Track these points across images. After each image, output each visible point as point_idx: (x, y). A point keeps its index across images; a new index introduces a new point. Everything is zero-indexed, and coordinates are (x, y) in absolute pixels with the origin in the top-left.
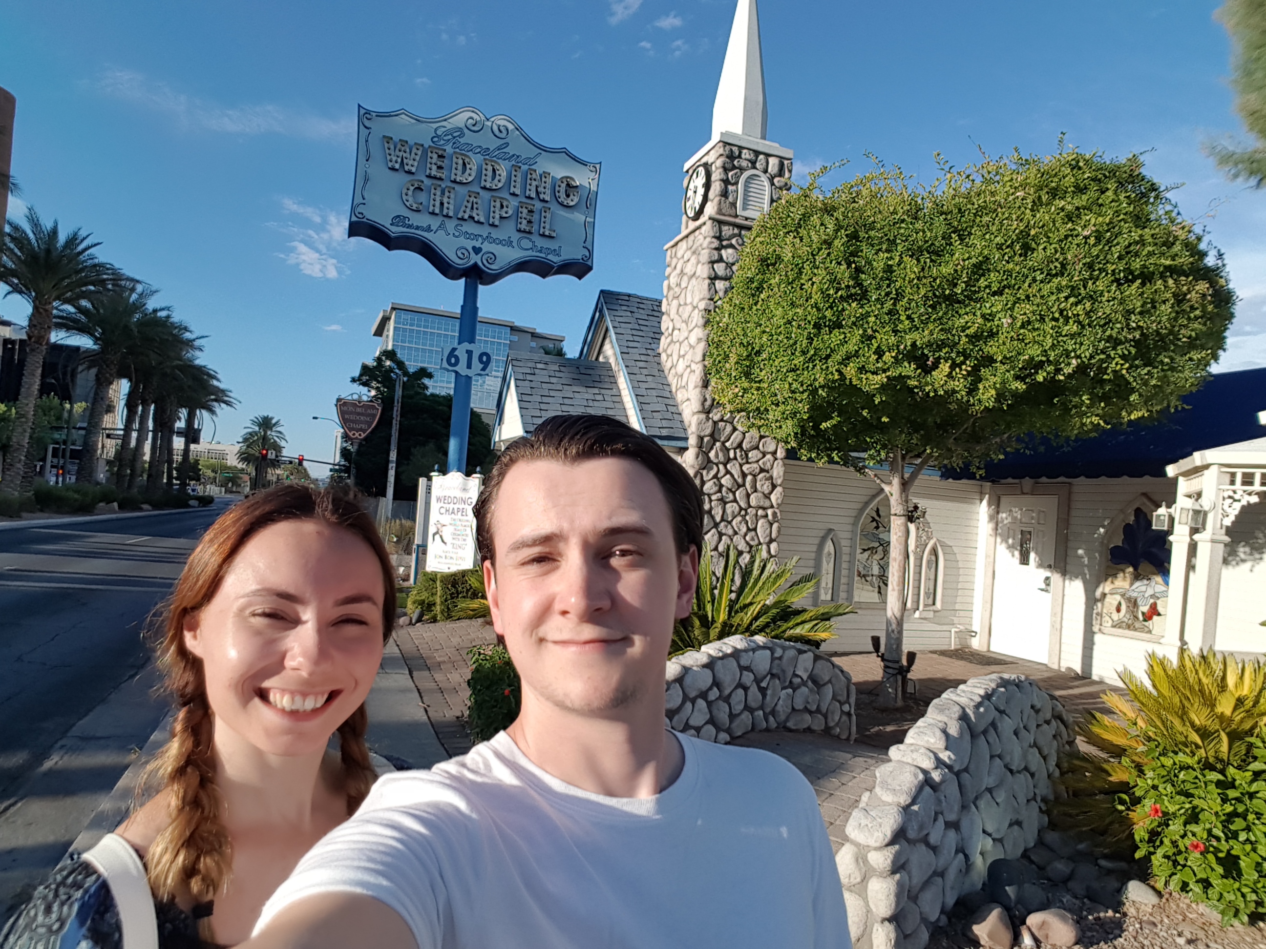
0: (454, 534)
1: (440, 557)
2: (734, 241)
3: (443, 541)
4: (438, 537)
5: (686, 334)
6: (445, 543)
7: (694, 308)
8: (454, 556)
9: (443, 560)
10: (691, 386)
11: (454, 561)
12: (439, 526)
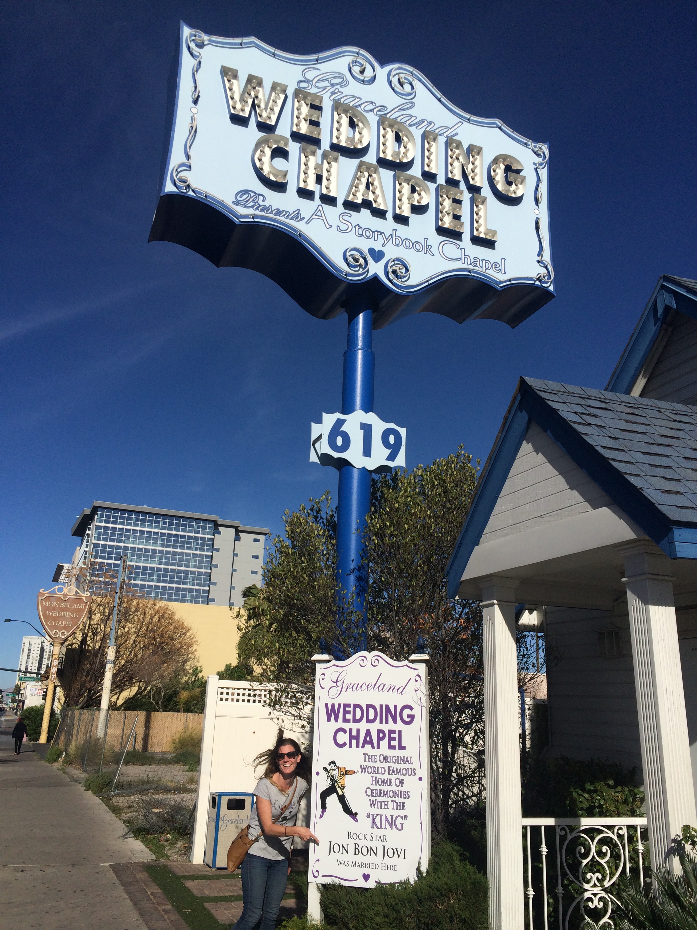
0: (375, 793)
1: (343, 848)
3: (347, 809)
4: (332, 800)
6: (353, 815)
8: (378, 845)
9: (350, 857)
11: (378, 859)
12: (336, 774)
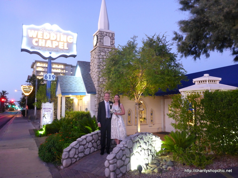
0: (48, 116)
1: (45, 122)
2: (103, 51)
3: (45, 118)
5: (95, 70)
7: (96, 65)
10: (96, 81)
12: (44, 115)
